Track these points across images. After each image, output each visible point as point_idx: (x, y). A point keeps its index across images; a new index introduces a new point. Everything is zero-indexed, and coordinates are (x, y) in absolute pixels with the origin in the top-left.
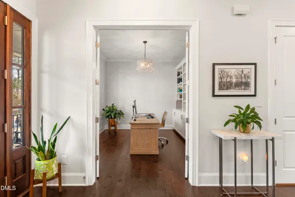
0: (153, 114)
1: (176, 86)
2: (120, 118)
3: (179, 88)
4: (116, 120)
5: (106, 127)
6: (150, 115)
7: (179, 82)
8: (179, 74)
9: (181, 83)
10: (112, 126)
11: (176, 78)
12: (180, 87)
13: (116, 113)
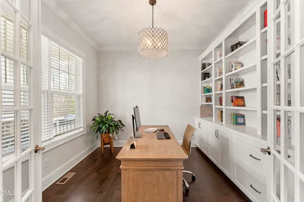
0: (167, 126)
1: (200, 84)
2: (117, 133)
3: (204, 88)
4: (111, 135)
5: (99, 144)
6: (163, 130)
7: (205, 79)
8: (204, 67)
9: (207, 79)
10: (106, 144)
11: (200, 72)
12: (205, 85)
13: (111, 126)
